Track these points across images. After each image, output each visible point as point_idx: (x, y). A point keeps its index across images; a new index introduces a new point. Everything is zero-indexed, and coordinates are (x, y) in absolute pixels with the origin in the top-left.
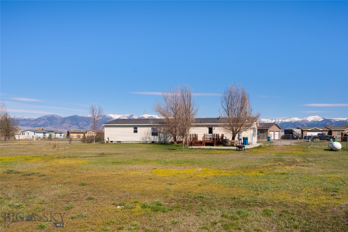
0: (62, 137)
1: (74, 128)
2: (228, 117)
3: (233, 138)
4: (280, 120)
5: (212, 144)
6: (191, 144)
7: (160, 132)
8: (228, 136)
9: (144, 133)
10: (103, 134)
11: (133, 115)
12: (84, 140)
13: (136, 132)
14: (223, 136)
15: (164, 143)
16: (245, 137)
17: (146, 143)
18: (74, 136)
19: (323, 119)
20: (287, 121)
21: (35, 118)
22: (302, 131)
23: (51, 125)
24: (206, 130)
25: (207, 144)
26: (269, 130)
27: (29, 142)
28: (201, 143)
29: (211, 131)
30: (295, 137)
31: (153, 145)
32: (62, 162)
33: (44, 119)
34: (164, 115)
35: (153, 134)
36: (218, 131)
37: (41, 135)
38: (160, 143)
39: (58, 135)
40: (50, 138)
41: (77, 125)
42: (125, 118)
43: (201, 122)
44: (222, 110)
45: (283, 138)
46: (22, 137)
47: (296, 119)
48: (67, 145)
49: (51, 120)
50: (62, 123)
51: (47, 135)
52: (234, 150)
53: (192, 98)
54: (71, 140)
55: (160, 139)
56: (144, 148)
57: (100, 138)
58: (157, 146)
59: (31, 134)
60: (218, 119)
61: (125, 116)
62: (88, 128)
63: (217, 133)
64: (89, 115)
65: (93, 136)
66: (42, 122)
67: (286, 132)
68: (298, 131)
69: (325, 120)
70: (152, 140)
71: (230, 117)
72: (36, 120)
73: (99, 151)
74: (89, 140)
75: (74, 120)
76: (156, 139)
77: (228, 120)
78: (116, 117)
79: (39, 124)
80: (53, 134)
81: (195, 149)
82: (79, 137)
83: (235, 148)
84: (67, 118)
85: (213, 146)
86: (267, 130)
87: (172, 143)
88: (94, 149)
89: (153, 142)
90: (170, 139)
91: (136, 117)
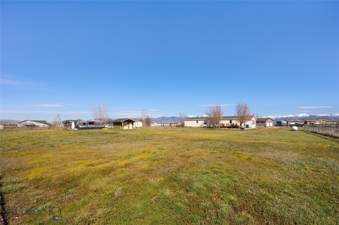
0: (168, 125)
1: (173, 122)
2: (238, 116)
3: (241, 125)
4: (280, 117)
5: (230, 128)
6: (221, 127)
7: (208, 123)
8: (239, 124)
9: (201, 123)
10: (184, 124)
11: (198, 116)
12: (177, 126)
13: (197, 123)
14: (236, 124)
15: (210, 127)
16: (248, 124)
17: (202, 127)
18: (173, 125)
19: (309, 115)
20: (284, 117)
21: (157, 118)
22: (287, 122)
23: (164, 120)
24: (228, 122)
25: (228, 127)
26: (266, 122)
27: (156, 127)
28: (225, 127)
29: (231, 122)
30: (283, 125)
31: (205, 128)
32: (169, 132)
33: (161, 118)
34: (209, 115)
35: (205, 124)
36: (234, 122)
37: (160, 125)
38: (208, 127)
39: (166, 125)
40: (163, 126)
41: (174, 120)
42: (195, 117)
43: (226, 118)
44: (235, 112)
45: (276, 126)
46: (153, 125)
47: (291, 116)
48: (170, 128)
49: (163, 118)
50: (168, 120)
51: (162, 124)
52: (240, 130)
53: (221, 108)
54: (171, 126)
55: (208, 125)
56: (200, 129)
57: (183, 125)
58: (206, 128)
59: (156, 124)
60: (235, 117)
61: (195, 116)
62: (179, 122)
63: (233, 123)
64: (179, 116)
65: (180, 125)
66: (160, 120)
67: (277, 122)
68: (284, 122)
69: (311, 116)
70: (204, 126)
71: (239, 116)
72: (157, 119)
73: (181, 130)
74: (179, 126)
75: (173, 118)
76: (206, 125)
77: (238, 117)
78: (191, 117)
79: (159, 120)
80: (164, 124)
81: (222, 129)
82: (175, 125)
83: (240, 129)
84: (170, 117)
85: (231, 128)
86: (265, 121)
87: (213, 127)
88: (181, 129)
89: (205, 127)
90: (212, 126)
91: (200, 116)
